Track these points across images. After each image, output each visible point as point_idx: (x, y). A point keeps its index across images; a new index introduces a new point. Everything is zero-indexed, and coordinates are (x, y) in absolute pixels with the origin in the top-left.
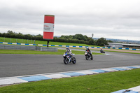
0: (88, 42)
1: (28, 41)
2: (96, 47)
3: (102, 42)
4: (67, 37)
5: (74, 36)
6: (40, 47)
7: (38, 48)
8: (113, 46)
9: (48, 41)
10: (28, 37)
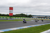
0: (25, 16)
1: (4, 16)
2: (28, 18)
3: (30, 16)
4: (18, 15)
5: (20, 14)
6: (8, 19)
7: (7, 19)
8: (34, 17)
9: (11, 16)
10: (3, 15)
